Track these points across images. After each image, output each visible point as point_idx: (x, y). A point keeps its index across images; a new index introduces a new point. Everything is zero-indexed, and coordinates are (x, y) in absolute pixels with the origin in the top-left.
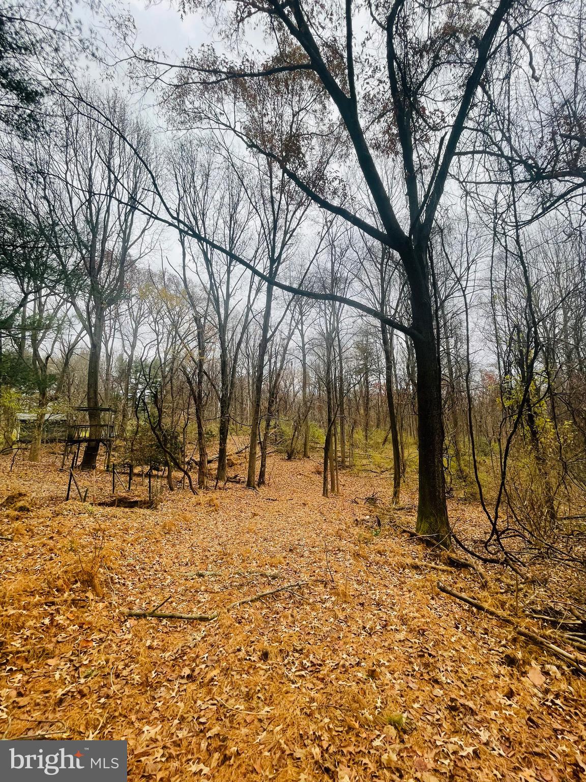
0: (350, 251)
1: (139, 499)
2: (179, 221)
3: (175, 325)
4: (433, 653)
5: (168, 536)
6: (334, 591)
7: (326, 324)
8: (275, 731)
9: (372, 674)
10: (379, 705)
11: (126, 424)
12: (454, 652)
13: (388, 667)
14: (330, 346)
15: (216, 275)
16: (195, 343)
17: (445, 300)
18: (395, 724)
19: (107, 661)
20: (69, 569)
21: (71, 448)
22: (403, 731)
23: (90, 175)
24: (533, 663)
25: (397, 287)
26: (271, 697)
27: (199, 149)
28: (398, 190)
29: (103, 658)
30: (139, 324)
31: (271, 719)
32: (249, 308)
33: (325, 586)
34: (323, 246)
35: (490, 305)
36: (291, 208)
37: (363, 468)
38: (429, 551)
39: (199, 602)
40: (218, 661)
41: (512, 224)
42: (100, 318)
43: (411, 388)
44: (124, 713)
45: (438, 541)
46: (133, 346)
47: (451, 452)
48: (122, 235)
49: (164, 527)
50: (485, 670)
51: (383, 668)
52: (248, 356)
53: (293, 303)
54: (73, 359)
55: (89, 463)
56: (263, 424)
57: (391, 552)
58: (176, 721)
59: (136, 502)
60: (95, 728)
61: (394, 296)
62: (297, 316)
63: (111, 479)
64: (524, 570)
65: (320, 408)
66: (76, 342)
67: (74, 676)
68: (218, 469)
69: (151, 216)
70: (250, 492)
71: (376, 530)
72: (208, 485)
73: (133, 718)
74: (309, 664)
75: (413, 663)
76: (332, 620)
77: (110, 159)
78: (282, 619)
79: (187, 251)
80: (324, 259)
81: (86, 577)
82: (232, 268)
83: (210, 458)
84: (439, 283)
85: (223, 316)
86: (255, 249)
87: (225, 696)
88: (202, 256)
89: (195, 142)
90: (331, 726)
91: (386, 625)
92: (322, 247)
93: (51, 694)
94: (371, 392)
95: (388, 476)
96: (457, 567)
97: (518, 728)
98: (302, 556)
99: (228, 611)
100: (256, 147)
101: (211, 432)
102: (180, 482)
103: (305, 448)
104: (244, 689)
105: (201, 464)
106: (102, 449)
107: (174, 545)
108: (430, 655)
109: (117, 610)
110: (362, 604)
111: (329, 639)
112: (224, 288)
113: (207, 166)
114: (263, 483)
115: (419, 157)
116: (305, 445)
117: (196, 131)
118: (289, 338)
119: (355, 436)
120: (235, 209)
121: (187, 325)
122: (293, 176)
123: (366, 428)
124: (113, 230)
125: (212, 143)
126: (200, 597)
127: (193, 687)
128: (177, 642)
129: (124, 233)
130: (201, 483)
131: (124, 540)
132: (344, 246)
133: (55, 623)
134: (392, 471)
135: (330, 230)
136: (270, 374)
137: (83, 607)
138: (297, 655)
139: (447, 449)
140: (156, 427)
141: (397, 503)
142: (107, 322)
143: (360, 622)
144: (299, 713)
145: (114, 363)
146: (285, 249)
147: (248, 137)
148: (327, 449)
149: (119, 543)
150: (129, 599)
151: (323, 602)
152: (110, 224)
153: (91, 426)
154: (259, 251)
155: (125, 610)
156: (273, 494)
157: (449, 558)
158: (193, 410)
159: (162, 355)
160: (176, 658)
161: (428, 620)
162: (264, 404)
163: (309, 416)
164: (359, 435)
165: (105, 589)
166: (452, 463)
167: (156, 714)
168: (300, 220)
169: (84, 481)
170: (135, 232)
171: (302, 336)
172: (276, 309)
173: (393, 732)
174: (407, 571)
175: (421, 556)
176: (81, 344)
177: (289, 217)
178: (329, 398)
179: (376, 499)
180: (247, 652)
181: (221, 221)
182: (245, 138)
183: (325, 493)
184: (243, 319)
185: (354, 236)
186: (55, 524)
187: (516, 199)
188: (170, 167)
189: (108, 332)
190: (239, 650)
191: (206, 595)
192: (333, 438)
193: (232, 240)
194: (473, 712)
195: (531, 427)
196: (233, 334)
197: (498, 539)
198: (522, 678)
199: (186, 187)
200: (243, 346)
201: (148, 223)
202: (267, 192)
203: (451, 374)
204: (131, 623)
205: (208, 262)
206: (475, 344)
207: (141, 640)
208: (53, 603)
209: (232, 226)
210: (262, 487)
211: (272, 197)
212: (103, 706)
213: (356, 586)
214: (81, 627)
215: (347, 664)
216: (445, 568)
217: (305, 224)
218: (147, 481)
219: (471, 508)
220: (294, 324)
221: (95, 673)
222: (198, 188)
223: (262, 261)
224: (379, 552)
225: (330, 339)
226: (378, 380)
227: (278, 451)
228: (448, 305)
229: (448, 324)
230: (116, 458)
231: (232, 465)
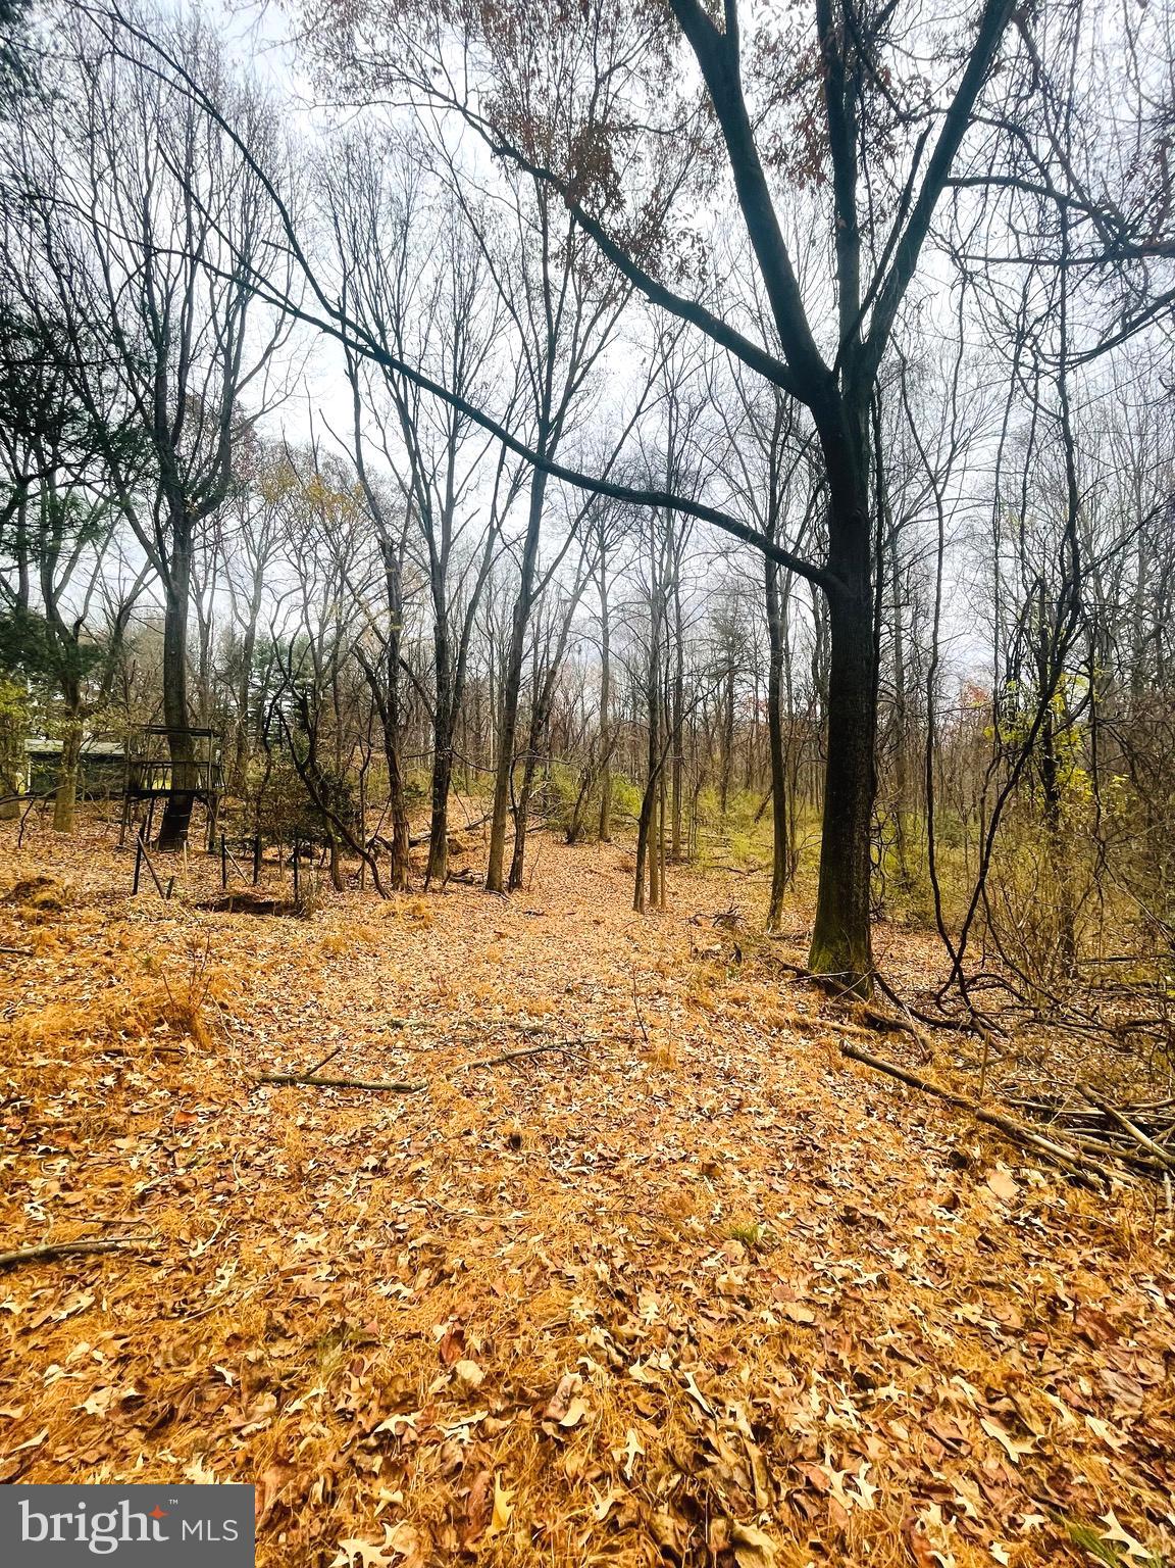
0: (709, 409)
1: (275, 899)
2: (345, 322)
3: (341, 565)
4: (821, 1145)
5: (332, 963)
6: (648, 1054)
7: (653, 568)
8: (531, 1242)
9: (709, 1171)
10: (717, 1211)
11: (244, 766)
12: (859, 1144)
13: (739, 1163)
14: (659, 614)
15: (424, 457)
16: (382, 605)
17: (901, 525)
18: (744, 1239)
19: (226, 1144)
20: (147, 1000)
21: (136, 809)
22: (755, 1249)
23: (146, 214)
24: (1000, 1165)
25: (803, 496)
26: (524, 1197)
27: (386, 159)
28: (820, 274)
29: (218, 1138)
30: (265, 561)
31: (522, 1227)
32: (494, 530)
33: (630, 1047)
34: (652, 395)
35: (990, 539)
36: (588, 309)
37: (714, 863)
38: (830, 1002)
39: (394, 1065)
40: (430, 1148)
41: (1052, 359)
42: (184, 543)
43: (818, 708)
44: (258, 1216)
45: (848, 985)
46: (254, 608)
47: (888, 835)
48: (221, 358)
49: (325, 947)
50: (911, 1171)
51: (729, 1166)
52: (491, 634)
53: (584, 524)
54: (132, 628)
55: (172, 836)
56: (520, 772)
57: (758, 1001)
58: (354, 1228)
59: (270, 904)
60: (207, 1235)
61: (794, 514)
62: (593, 551)
63: (219, 867)
64: (1003, 1042)
65: (634, 747)
66: (135, 594)
67: (165, 1165)
68: (431, 856)
69: (285, 309)
70: (493, 899)
71: (732, 969)
72: (411, 883)
73: (277, 1222)
74: (594, 1157)
75: (783, 1158)
76: (641, 1097)
77: (188, 175)
78: (548, 1095)
79: (365, 400)
80: (654, 428)
81: (178, 1016)
82: (458, 441)
83: (414, 836)
84: (891, 490)
85: (439, 548)
86: (509, 401)
87: (443, 1196)
88: (395, 414)
89: (378, 141)
90: (630, 1238)
91: (739, 1107)
92: (649, 400)
93: (124, 1187)
94: (737, 716)
95: (762, 879)
96: (879, 1030)
97: (961, 1247)
98: (590, 1001)
99: (448, 1077)
100: (513, 152)
101: (417, 787)
102: (356, 877)
103: (602, 823)
104: (476, 1186)
105: (396, 847)
106: (198, 813)
107: (344, 979)
108: (815, 1147)
109: (240, 1072)
110: (699, 1076)
111: (633, 1125)
112: (442, 486)
113: (404, 201)
114: (518, 885)
115: (868, 187)
116: (603, 816)
117: (377, 110)
118: (576, 598)
119: (703, 802)
120: (466, 307)
121: (366, 562)
122: (592, 227)
123: (724, 789)
124: (203, 343)
125: (414, 144)
126: (393, 1057)
127: (385, 1183)
128: (352, 1122)
129: (227, 352)
130: (396, 878)
131: (249, 966)
132: (696, 400)
133: (125, 1085)
134: (771, 870)
135: (669, 362)
136: (534, 672)
137: (177, 1063)
138: (573, 1144)
139: (879, 829)
140: (306, 765)
141: (776, 927)
142: (198, 555)
143: (692, 1100)
144: (574, 1220)
145: (217, 643)
146: (572, 403)
147: (495, 129)
148: (645, 821)
149: (239, 969)
150: (261, 1056)
151: (624, 1070)
152: (195, 332)
153: (175, 764)
154: (517, 405)
155: (256, 1072)
156: (537, 904)
157: (867, 1015)
158: (379, 737)
159: (315, 628)
160: (352, 1143)
161: (817, 1098)
162: (522, 732)
163: (613, 760)
164: (709, 800)
165: (216, 1039)
166: (888, 857)
167: (317, 1218)
168: (604, 337)
169: (165, 866)
170: (251, 354)
171: (603, 594)
172: (551, 536)
173: (738, 1248)
174: (785, 1032)
175: (815, 1009)
176: (144, 596)
177: (582, 331)
178: (653, 722)
179: (736, 918)
180: (482, 1137)
181: (434, 336)
182: (488, 130)
183: (638, 905)
184: (482, 552)
185: (720, 380)
186: (114, 933)
187: (1069, 291)
188: (323, 200)
189: (202, 574)
190: (468, 1133)
191: (406, 1056)
192: (659, 806)
193: (458, 377)
194: (883, 1226)
195: (1048, 786)
196: (461, 583)
197: (963, 993)
198: (977, 1187)
199: (358, 251)
200: (480, 613)
201: (277, 333)
202: (535, 270)
203: (900, 682)
204: (266, 1091)
205: (409, 425)
206: (951, 621)
207: (287, 1117)
208: (120, 1053)
209: (460, 346)
210: (517, 893)
211: (546, 281)
212: (222, 1206)
213: (689, 1049)
214: (174, 1093)
215: (665, 1158)
216: (856, 1029)
217: (615, 348)
218: (289, 873)
219: (917, 941)
220: (586, 568)
221: (203, 1161)
222: (385, 253)
223: (521, 428)
224: (736, 1001)
225: (660, 598)
226: (752, 691)
227: (549, 828)
228: (907, 539)
229: (902, 579)
230: (226, 829)
231: (457, 850)
